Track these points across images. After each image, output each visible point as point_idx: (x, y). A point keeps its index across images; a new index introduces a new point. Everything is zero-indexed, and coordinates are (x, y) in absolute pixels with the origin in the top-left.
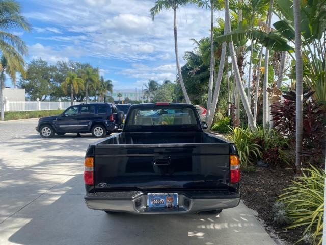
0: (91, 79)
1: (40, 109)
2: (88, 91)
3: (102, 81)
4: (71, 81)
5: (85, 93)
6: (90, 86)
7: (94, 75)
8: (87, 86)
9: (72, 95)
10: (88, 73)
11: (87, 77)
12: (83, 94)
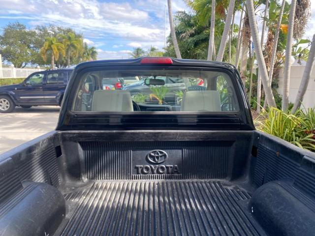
0: (73, 45)
1: (15, 77)
2: (71, 58)
3: (86, 48)
4: (50, 46)
5: (67, 61)
6: (72, 53)
7: (76, 40)
8: (69, 52)
9: (53, 61)
10: (70, 38)
11: (69, 43)
12: (65, 61)
